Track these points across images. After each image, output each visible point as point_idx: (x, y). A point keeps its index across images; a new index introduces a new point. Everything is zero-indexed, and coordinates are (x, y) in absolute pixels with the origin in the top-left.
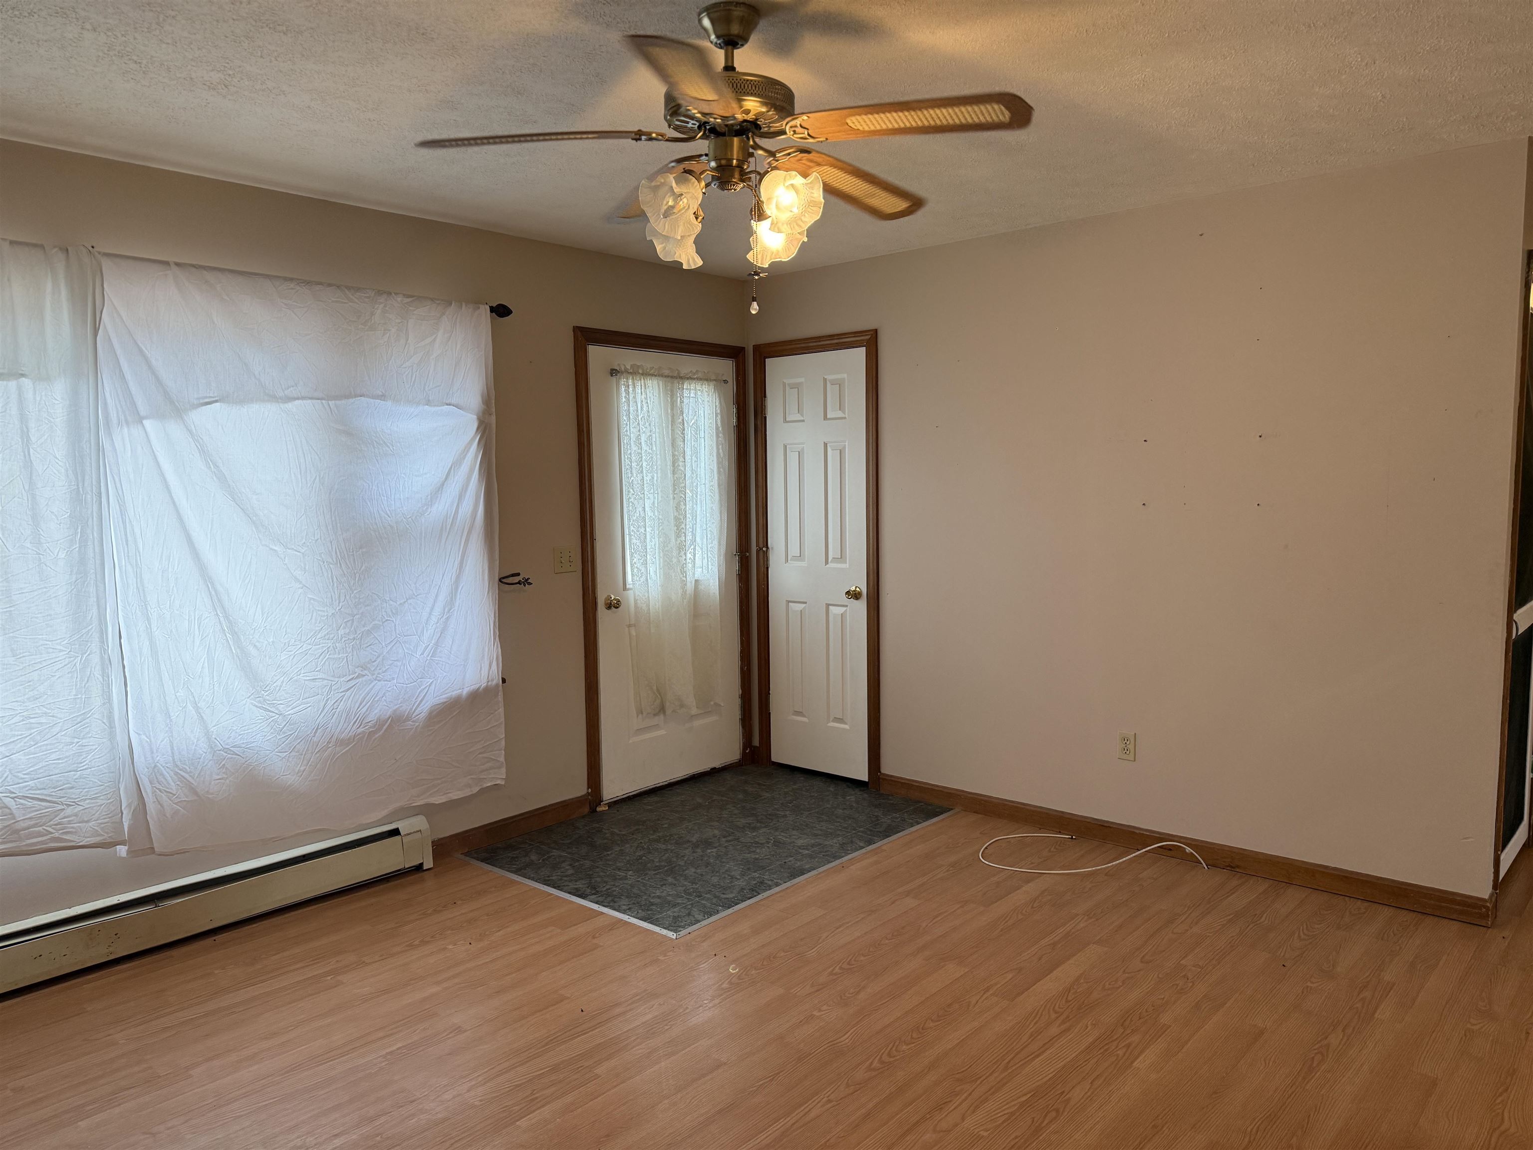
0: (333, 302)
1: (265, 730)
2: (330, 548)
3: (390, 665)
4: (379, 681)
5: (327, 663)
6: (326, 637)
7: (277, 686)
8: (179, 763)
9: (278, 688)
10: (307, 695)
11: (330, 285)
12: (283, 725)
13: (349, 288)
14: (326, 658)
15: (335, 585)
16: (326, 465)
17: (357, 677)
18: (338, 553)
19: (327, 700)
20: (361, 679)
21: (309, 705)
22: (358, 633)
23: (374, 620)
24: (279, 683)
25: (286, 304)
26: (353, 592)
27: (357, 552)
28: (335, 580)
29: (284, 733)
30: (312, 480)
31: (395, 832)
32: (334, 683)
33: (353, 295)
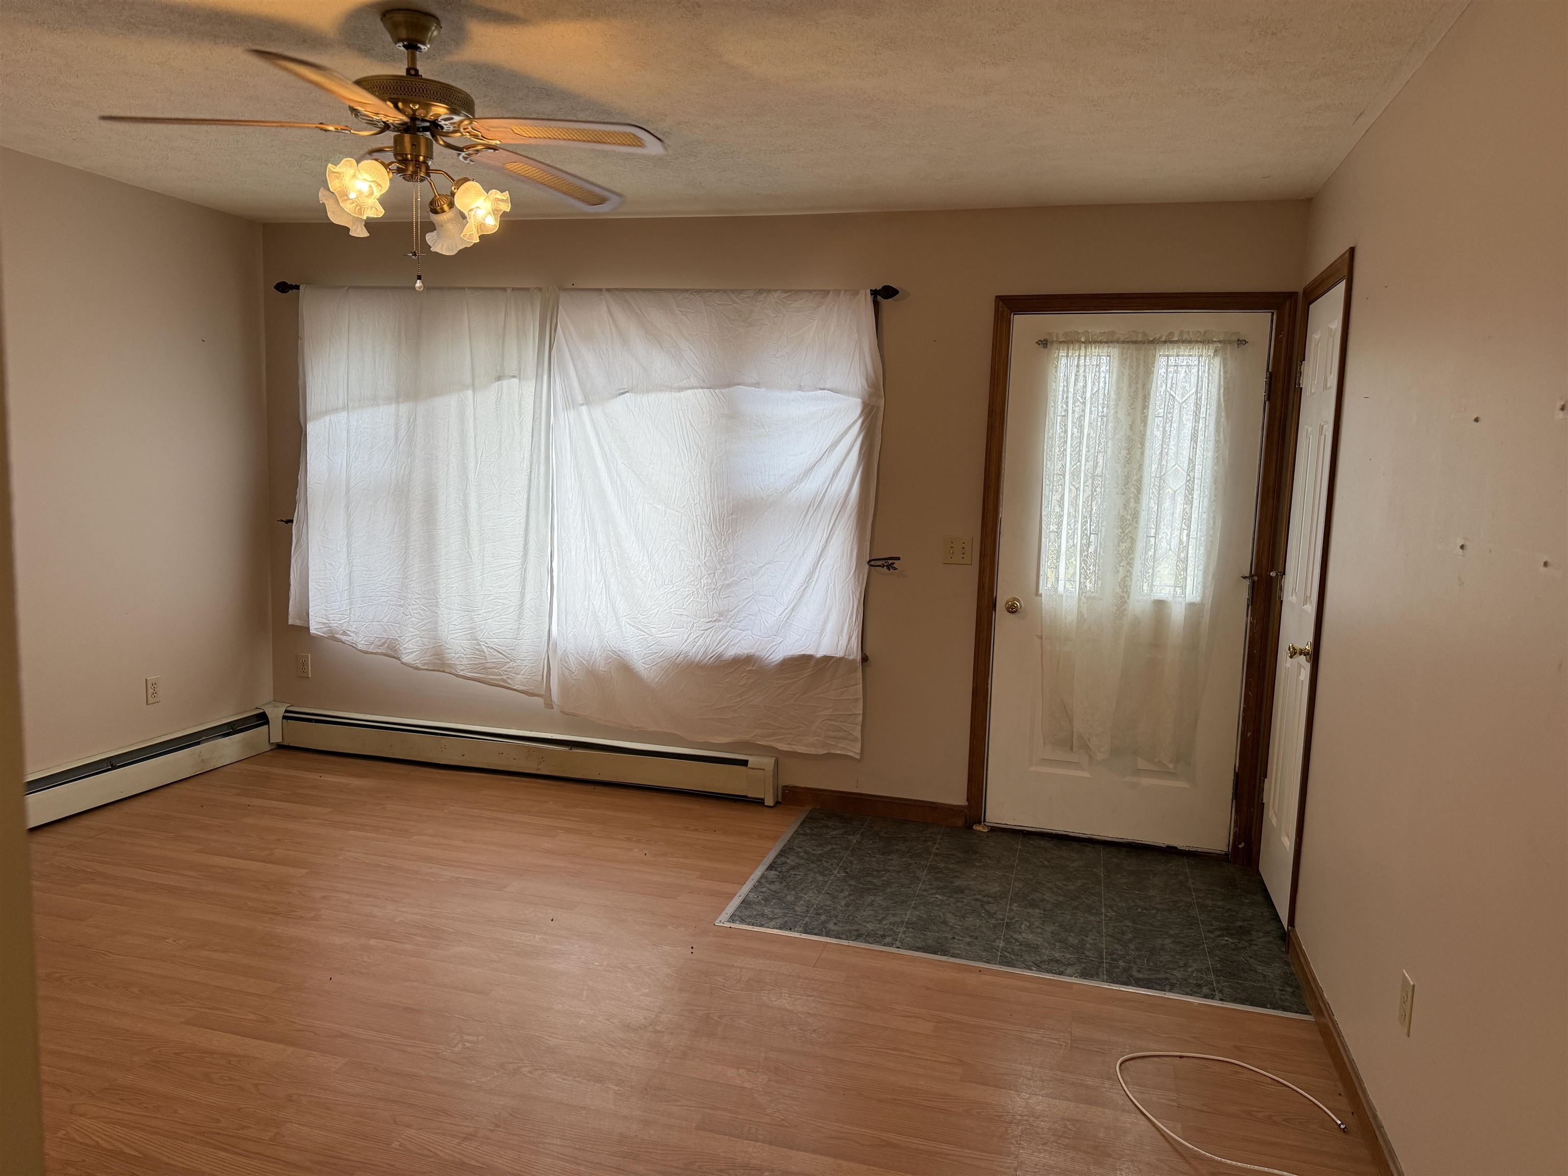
0: (719, 305)
1: (635, 644)
2: (706, 512)
3: (745, 617)
4: (733, 628)
5: (691, 604)
6: (692, 583)
7: (654, 613)
8: (580, 652)
9: (654, 615)
10: (675, 626)
11: (717, 291)
12: (652, 643)
13: (733, 291)
14: (691, 600)
15: (704, 542)
16: (705, 443)
17: (714, 621)
18: (712, 517)
19: (690, 634)
20: (717, 624)
21: (676, 634)
22: (718, 585)
23: (733, 576)
24: (655, 611)
25: (681, 311)
26: (717, 550)
27: (728, 517)
28: (704, 538)
29: (651, 650)
30: (695, 455)
31: (744, 763)
32: (696, 621)
33: (736, 297)
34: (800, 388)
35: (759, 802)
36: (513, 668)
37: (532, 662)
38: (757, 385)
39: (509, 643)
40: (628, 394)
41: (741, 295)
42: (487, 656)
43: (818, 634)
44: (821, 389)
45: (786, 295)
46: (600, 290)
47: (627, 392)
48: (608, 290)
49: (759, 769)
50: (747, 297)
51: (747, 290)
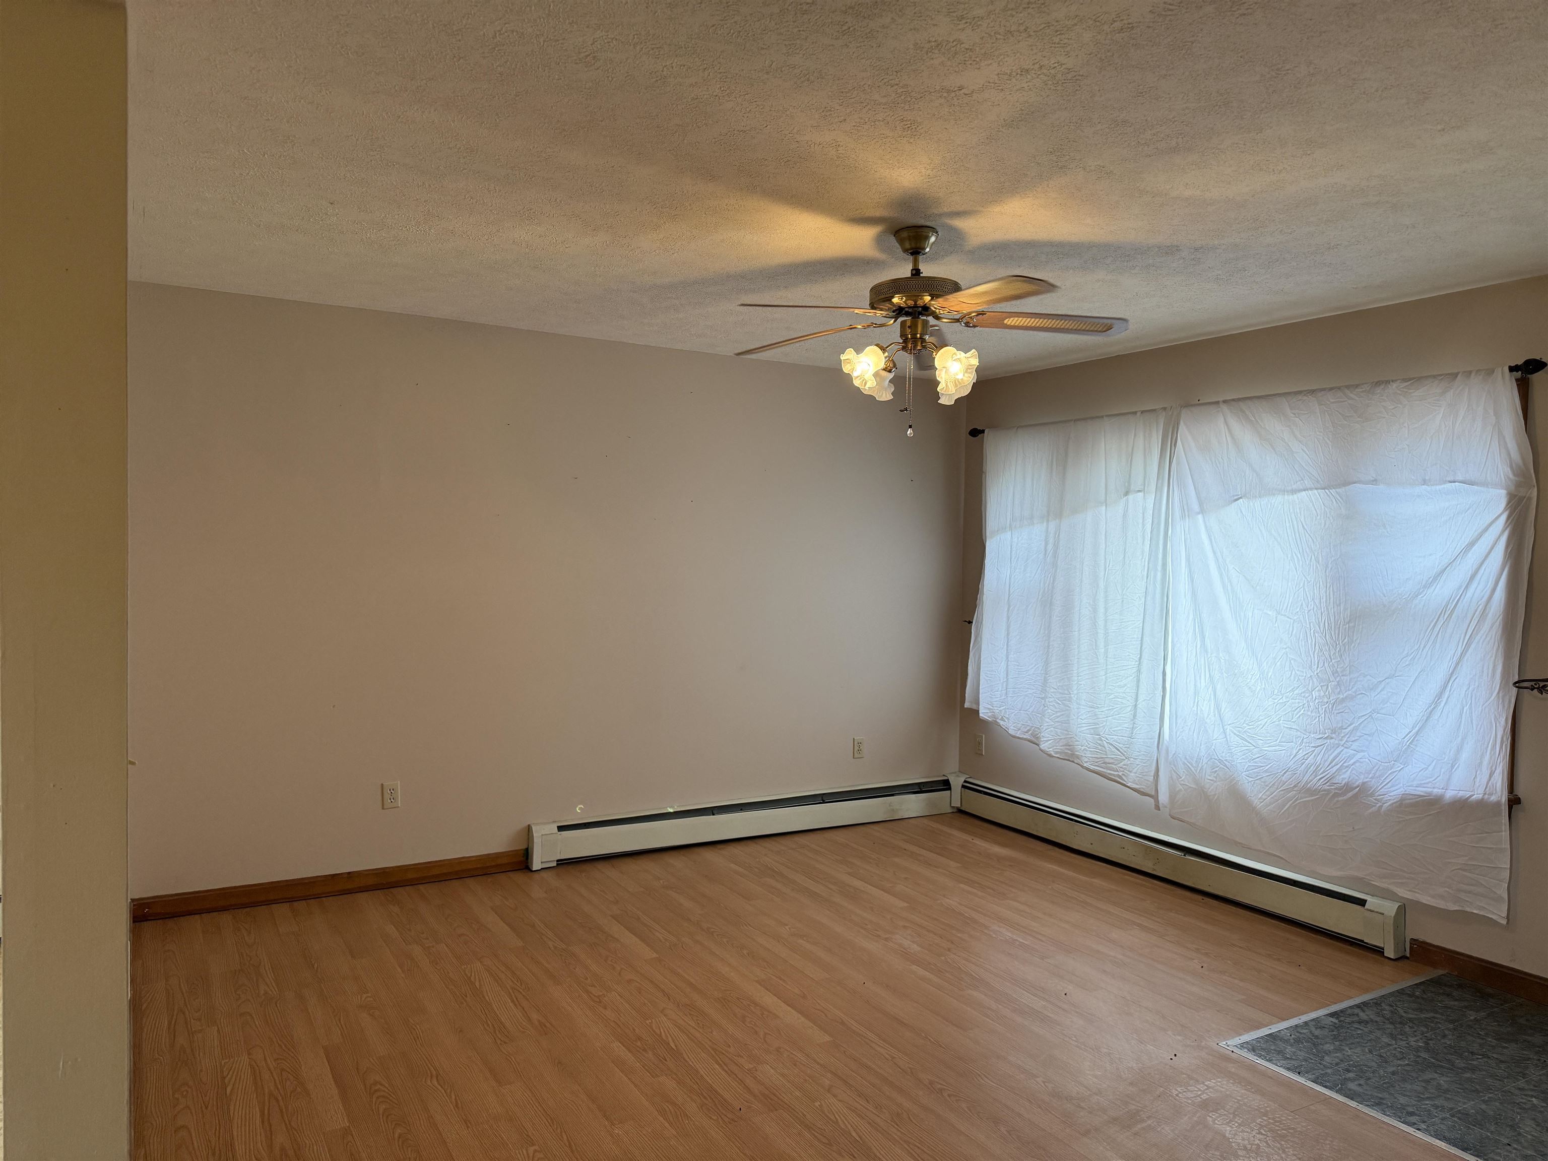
0: (1333, 403)
1: (1239, 754)
2: (1320, 619)
3: (1360, 737)
4: (1346, 748)
5: (1301, 717)
6: (1303, 695)
7: (1261, 724)
8: (1188, 757)
9: (1261, 726)
10: (1283, 740)
11: (1331, 389)
12: (1257, 756)
13: (1348, 387)
14: (1301, 713)
15: (1316, 652)
16: (1318, 546)
17: (1326, 738)
18: (1326, 624)
19: (1300, 750)
20: (1328, 741)
21: (1283, 748)
22: (1331, 699)
23: (1349, 690)
24: (1263, 722)
25: (1295, 414)
26: (1331, 661)
27: (1344, 625)
28: (1317, 647)
29: (1256, 762)
30: (1309, 559)
31: (1362, 903)
32: (1305, 736)
33: (1351, 393)
34: (1425, 482)
35: (1378, 951)
36: (1127, 765)
37: (1144, 761)
38: (1375, 482)
39: (1125, 741)
40: (1241, 500)
41: (1357, 390)
42: (1108, 751)
43: (1450, 765)
44: (1451, 482)
45: (1407, 384)
46: (1217, 403)
47: (1241, 498)
48: (1224, 402)
49: (1377, 912)
50: (1363, 391)
51: (1363, 384)
